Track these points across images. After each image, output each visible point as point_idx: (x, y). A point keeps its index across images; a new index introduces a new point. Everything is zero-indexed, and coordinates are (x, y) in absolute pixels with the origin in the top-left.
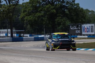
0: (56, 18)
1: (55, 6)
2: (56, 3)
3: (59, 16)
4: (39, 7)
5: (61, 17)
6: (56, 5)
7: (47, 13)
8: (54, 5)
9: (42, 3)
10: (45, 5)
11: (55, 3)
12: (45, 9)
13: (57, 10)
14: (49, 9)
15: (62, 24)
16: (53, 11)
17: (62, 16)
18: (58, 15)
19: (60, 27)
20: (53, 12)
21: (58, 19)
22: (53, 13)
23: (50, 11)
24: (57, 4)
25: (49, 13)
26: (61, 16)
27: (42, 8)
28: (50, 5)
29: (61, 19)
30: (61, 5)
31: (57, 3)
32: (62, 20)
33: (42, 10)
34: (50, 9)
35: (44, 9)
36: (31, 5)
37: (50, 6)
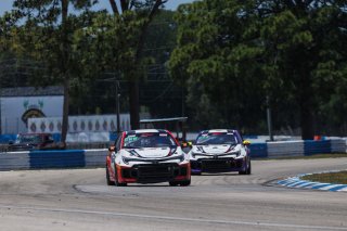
0: (315, 67)
1: (309, 17)
2: (316, 5)
3: (328, 57)
4: (246, 20)
5: (334, 63)
6: (314, 14)
7: (280, 47)
8: (306, 14)
9: (260, 7)
10: (269, 12)
11: (312, 5)
12: (272, 29)
13: (319, 33)
14: (286, 31)
15: (337, 89)
16: (303, 37)
17: (338, 56)
18: (322, 53)
19: (331, 103)
20: (301, 41)
21: (324, 71)
22: (301, 46)
23: (291, 38)
24: (318, 10)
25: (288, 45)
26: (334, 58)
27: (259, 27)
28: (290, 13)
29: (336, 69)
30: (335, 14)
31: (320, 4)
32: (340, 74)
33: (256, 35)
34: (291, 30)
35: (264, 28)
36: (212, 14)
37: (289, 17)
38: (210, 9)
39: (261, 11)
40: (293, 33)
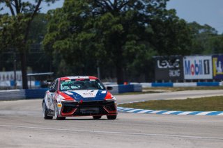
0: (124, 44)
1: (121, 16)
2: (124, 9)
3: (131, 39)
4: (85, 19)
5: (135, 42)
6: (124, 14)
7: (105, 33)
8: (119, 14)
9: (93, 11)
10: (98, 13)
11: (122, 9)
12: (100, 23)
13: (126, 25)
14: (108, 24)
15: (137, 56)
16: (117, 28)
17: (137, 38)
18: (128, 36)
19: (134, 64)
20: (116, 29)
21: (130, 46)
22: (116, 33)
23: (110, 28)
24: (126, 12)
25: (109, 32)
26: (135, 39)
27: (92, 22)
28: (110, 14)
29: (136, 45)
30: (135, 14)
31: (127, 9)
32: (139, 48)
33: (91, 26)
34: (110, 24)
35: (96, 22)
36: (66, 15)
37: (110, 16)
38: (65, 12)
39: (94, 13)
40: (112, 25)
